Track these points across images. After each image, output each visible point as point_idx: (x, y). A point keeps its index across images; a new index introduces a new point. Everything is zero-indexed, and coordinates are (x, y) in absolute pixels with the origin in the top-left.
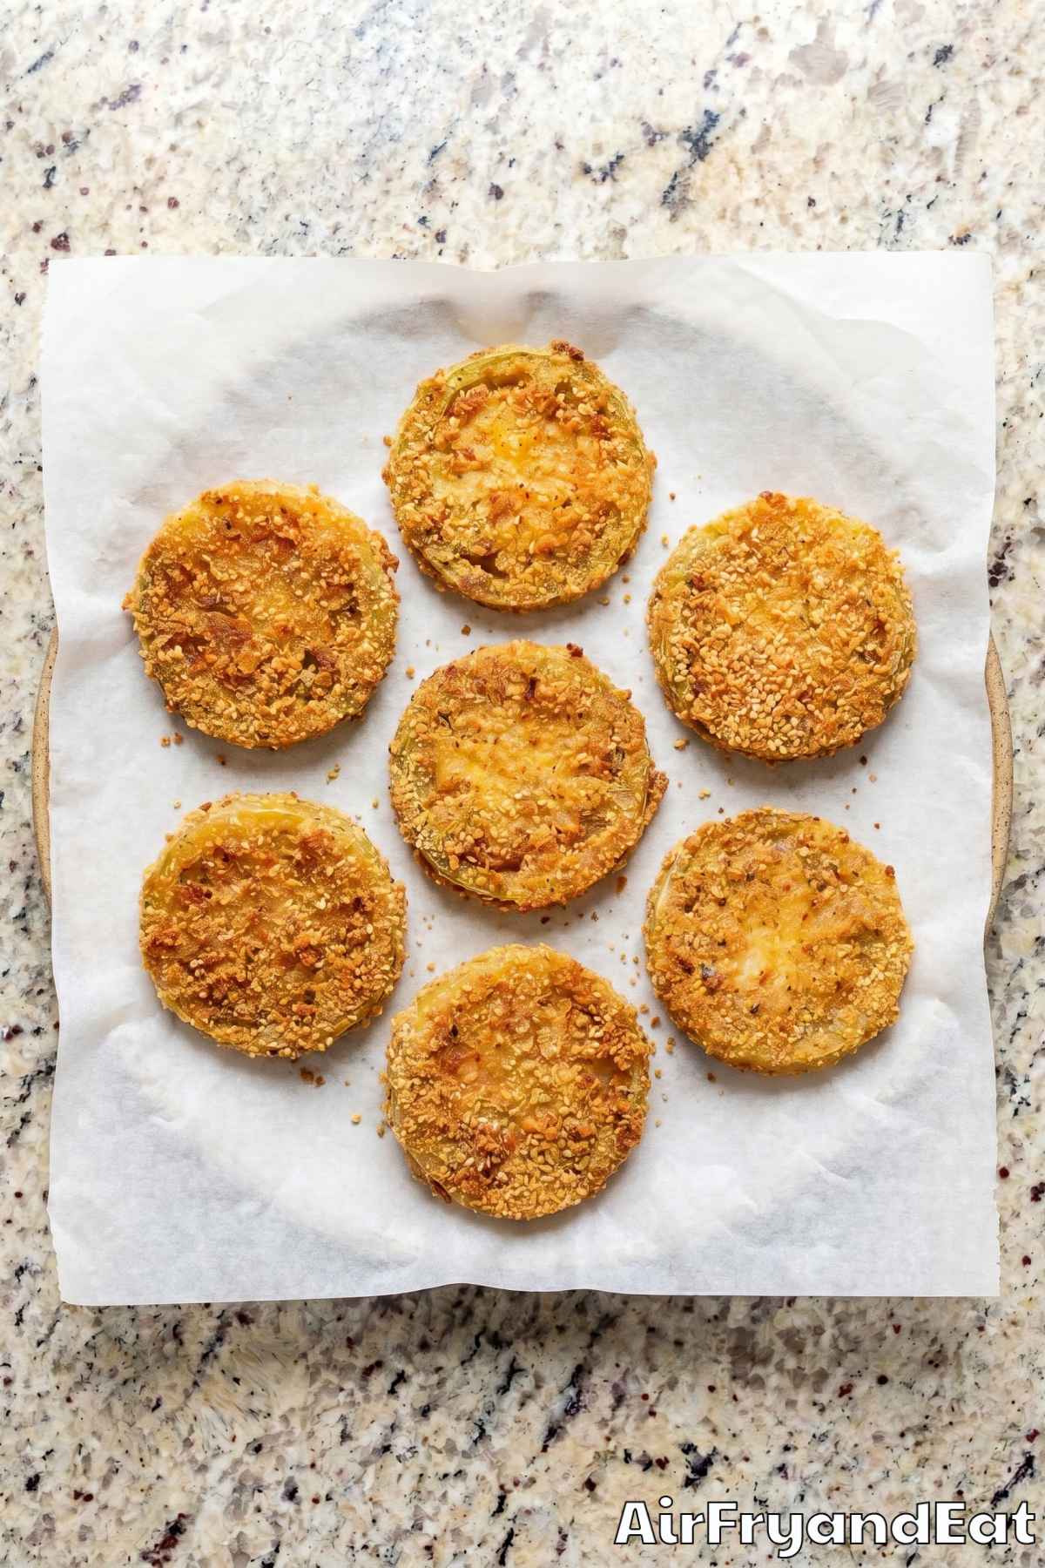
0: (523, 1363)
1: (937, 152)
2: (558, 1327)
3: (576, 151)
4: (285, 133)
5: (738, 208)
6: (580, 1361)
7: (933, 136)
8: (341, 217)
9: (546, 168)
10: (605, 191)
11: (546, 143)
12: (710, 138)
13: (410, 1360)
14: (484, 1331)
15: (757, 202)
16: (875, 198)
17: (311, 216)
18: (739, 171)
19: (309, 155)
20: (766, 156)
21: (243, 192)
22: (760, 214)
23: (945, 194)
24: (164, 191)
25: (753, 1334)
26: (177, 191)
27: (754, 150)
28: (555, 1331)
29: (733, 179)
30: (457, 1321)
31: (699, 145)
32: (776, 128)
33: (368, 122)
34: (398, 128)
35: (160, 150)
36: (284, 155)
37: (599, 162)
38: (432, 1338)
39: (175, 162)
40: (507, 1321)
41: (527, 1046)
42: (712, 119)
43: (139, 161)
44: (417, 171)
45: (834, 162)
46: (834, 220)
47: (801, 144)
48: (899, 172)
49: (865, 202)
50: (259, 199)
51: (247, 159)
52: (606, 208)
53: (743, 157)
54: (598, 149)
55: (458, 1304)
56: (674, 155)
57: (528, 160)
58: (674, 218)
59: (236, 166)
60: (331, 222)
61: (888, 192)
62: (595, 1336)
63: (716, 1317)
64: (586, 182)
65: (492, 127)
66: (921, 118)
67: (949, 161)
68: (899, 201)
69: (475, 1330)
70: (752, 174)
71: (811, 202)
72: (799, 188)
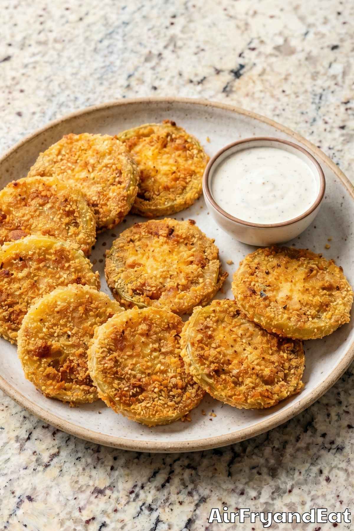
0: (163, 518)
1: (334, 77)
2: (179, 502)
3: (186, 76)
4: (69, 70)
5: (253, 93)
6: (190, 517)
7: (332, 72)
8: (91, 95)
9: (175, 81)
10: (199, 87)
11: (175, 73)
12: (241, 72)
13: (108, 516)
14: (144, 504)
15: (261, 91)
16: (310, 90)
17: (78, 95)
18: (254, 82)
19: (79, 77)
20: (265, 77)
21: (51, 87)
22: (262, 95)
23: (337, 89)
24: (18, 87)
25: (273, 504)
26: (24, 87)
27: (260, 75)
28: (178, 504)
29: (251, 84)
30: (132, 500)
31: (237, 74)
32: (268, 69)
33: (103, 67)
34: (115, 69)
35: (18, 75)
36: (68, 77)
37: (196, 79)
38: (119, 507)
39: (24, 79)
40: (155, 500)
41: (156, 346)
42: (242, 67)
43: (9, 78)
44: (122, 81)
45: (292, 79)
46: (293, 96)
47: (280, 74)
48: (320, 82)
49: (306, 91)
50: (57, 90)
51: (53, 77)
52: (200, 93)
53: (255, 78)
54: (196, 75)
55: (132, 492)
56: (227, 77)
57: (167, 79)
58: (227, 96)
59: (48, 80)
60: (86, 97)
61: (316, 88)
62: (197, 505)
63: (255, 498)
64: (191, 85)
65: (153, 68)
66: (327, 66)
67: (339, 79)
68: (320, 91)
69: (141, 503)
70: (258, 83)
71: (284, 91)
72: (279, 87)
